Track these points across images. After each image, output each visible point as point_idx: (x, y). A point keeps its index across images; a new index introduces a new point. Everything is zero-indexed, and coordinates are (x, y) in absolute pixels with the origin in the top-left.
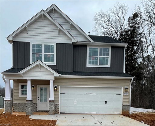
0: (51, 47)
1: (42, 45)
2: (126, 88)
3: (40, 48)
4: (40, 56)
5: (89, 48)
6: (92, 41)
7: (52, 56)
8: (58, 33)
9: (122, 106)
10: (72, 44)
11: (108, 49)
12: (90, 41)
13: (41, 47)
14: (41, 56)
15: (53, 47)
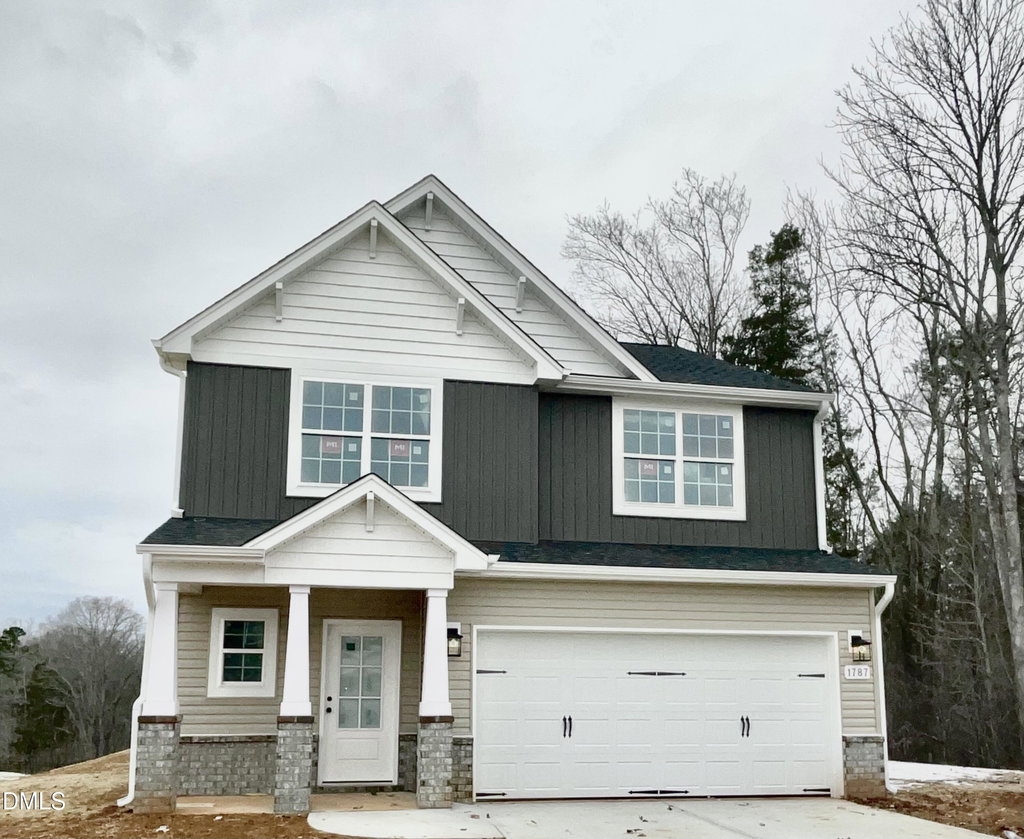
0: (417, 400)
1: (359, 389)
2: (857, 641)
3: (349, 403)
4: (346, 447)
5: (626, 412)
6: (645, 377)
7: (418, 450)
8: (453, 327)
9: (840, 745)
10: (536, 386)
11: (730, 419)
12: (632, 377)
13: (354, 396)
14: (352, 447)
15: (423, 399)
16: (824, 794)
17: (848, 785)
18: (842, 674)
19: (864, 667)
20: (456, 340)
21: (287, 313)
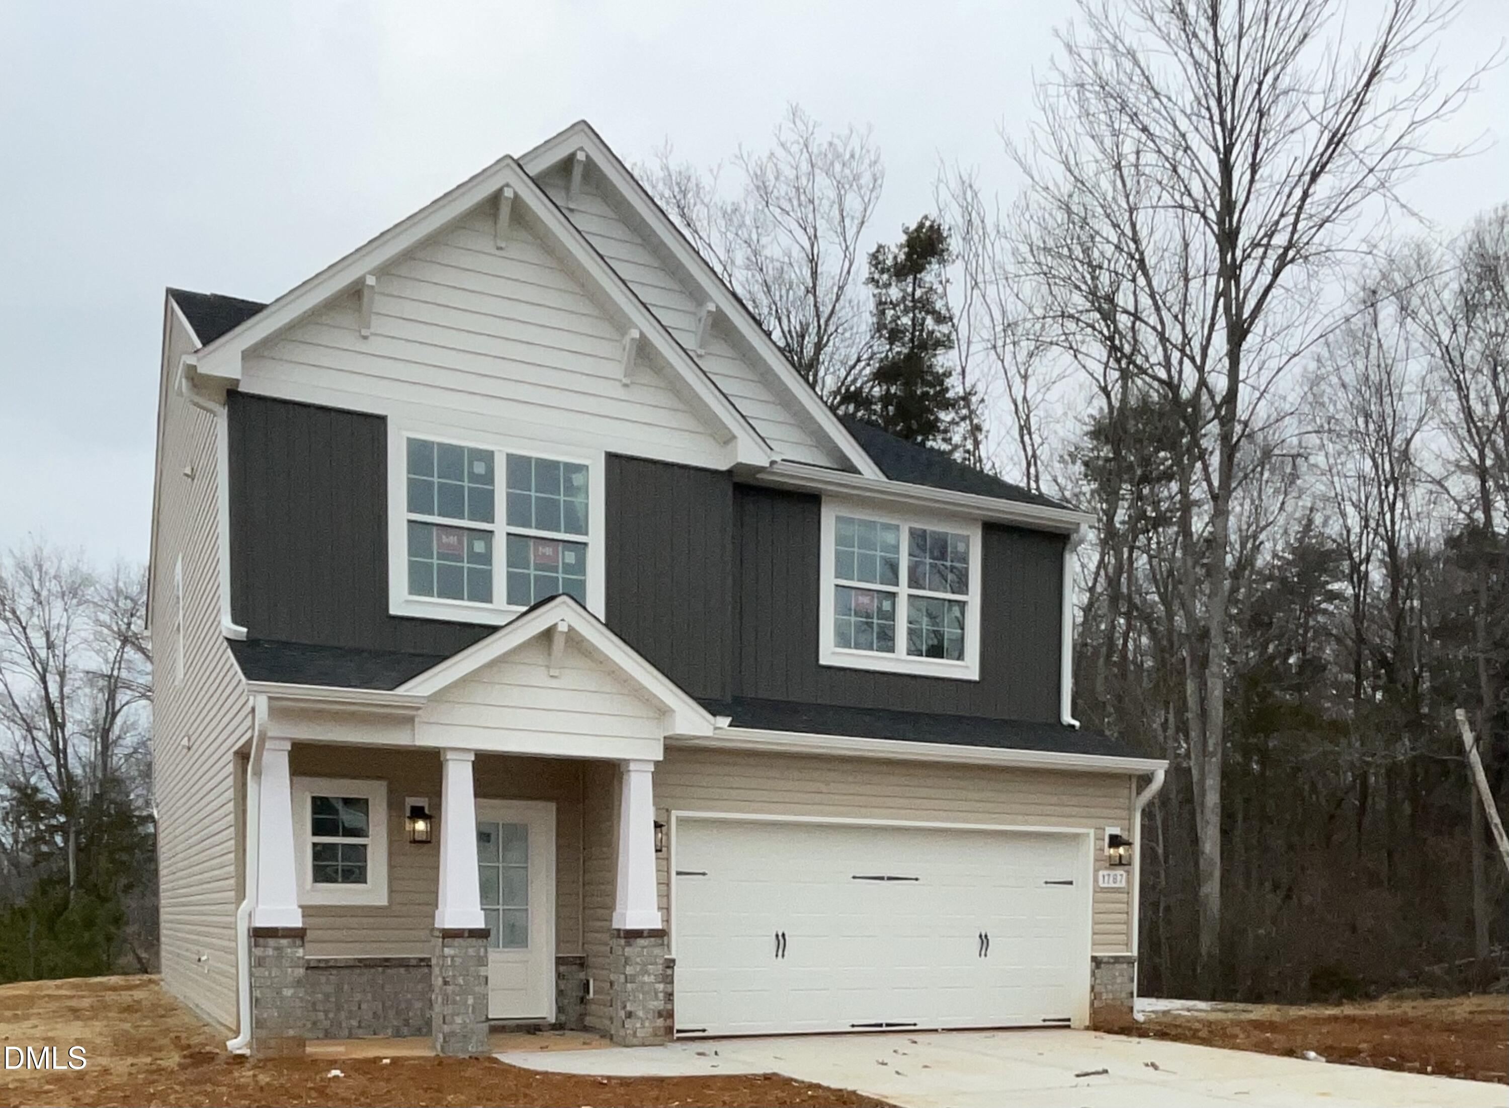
0: (568, 480)
1: (488, 457)
2: (1115, 841)
3: (474, 477)
4: (471, 546)
6: (869, 471)
7: (570, 557)
9: (1088, 965)
11: (966, 540)
12: (851, 469)
13: (480, 468)
14: (479, 547)
15: (577, 479)
16: (1064, 1025)
17: (1095, 1012)
18: (1096, 880)
19: (1120, 872)
20: (621, 393)
21: (377, 324)
